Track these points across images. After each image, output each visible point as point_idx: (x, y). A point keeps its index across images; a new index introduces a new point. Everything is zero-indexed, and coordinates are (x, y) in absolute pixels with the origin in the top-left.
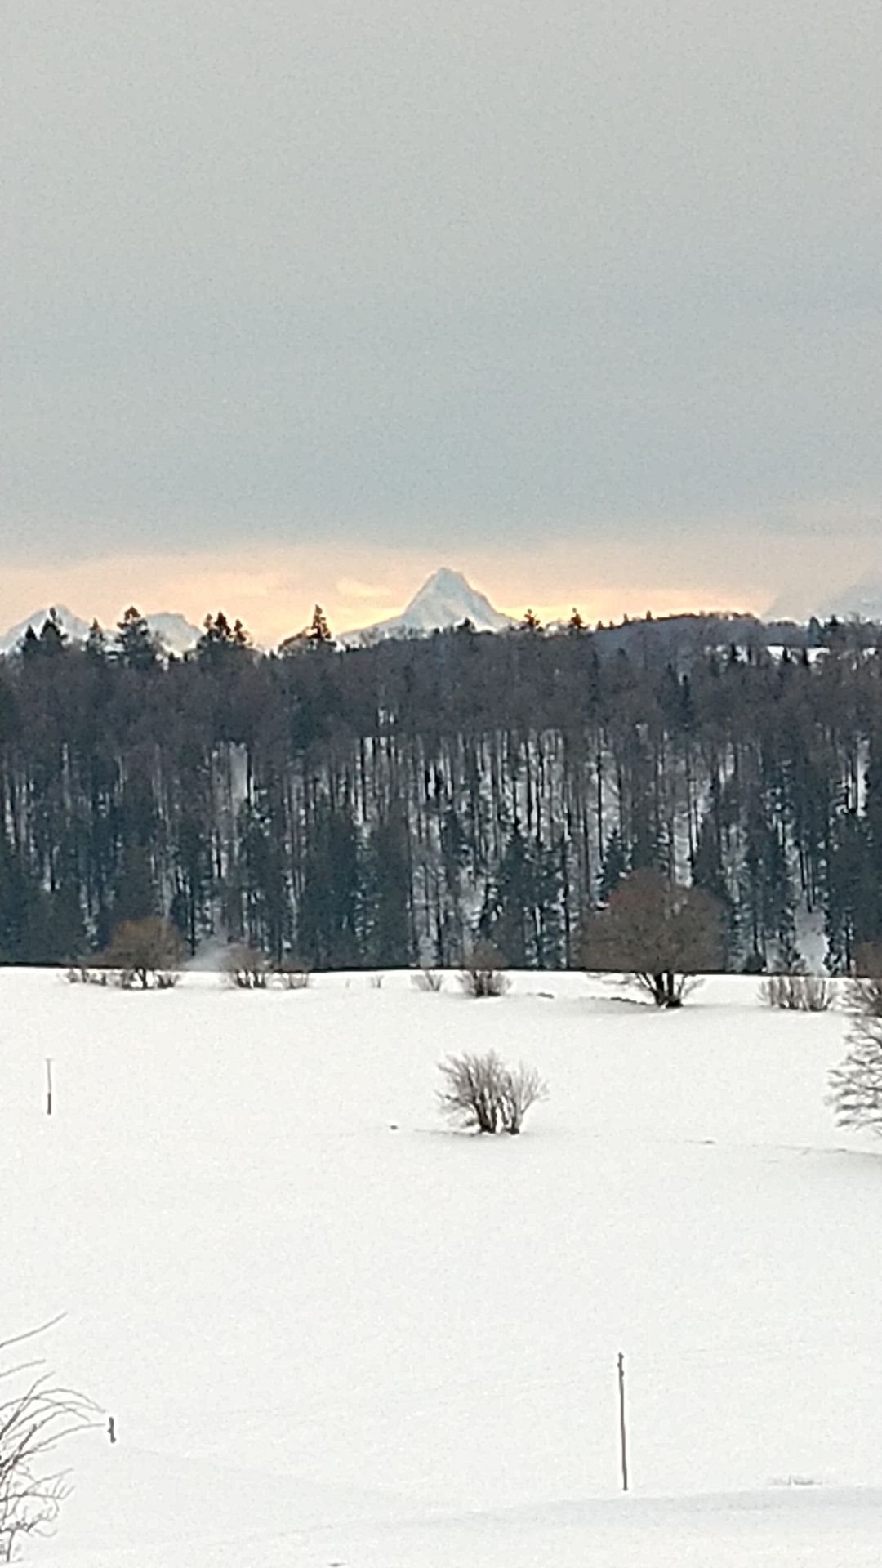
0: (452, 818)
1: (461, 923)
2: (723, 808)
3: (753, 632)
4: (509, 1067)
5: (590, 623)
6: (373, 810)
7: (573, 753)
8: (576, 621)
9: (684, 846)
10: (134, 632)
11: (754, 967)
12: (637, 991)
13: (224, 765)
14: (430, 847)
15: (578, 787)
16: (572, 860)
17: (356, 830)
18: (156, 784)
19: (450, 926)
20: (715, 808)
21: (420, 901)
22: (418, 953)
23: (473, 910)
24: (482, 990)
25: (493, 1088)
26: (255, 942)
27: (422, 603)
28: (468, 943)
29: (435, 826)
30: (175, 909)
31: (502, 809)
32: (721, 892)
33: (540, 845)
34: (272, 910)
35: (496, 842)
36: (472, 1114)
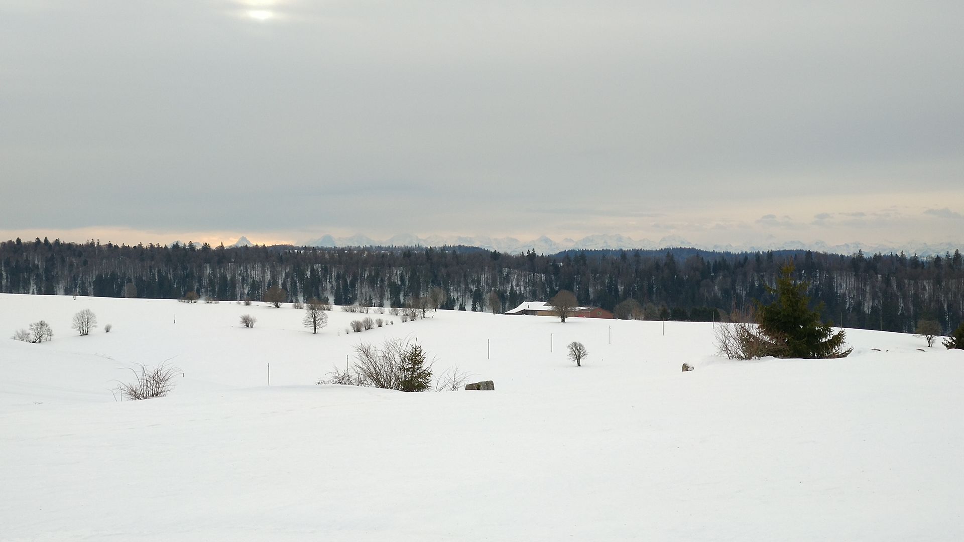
0: (243, 277)
1: (244, 294)
2: (287, 276)
3: (293, 248)
4: (251, 316)
5: (266, 245)
6: (230, 275)
7: (263, 267)
8: (264, 245)
9: (281, 282)
10: (191, 245)
11: (291, 302)
12: (272, 305)
13: (206, 267)
14: (239, 281)
15: (264, 272)
16: (263, 284)
17: (227, 278)
18: (194, 270)
19: (242, 294)
20: (286, 276)
21: (238, 290)
22: (237, 298)
23: (246, 291)
24: (248, 304)
25: (248, 320)
26: (210, 295)
27: (239, 242)
28: (245, 297)
29: (240, 278)
30: (197, 291)
31: (251, 275)
32: (286, 289)
33: (257, 281)
34: (213, 291)
35: (250, 280)
36: (245, 324)
